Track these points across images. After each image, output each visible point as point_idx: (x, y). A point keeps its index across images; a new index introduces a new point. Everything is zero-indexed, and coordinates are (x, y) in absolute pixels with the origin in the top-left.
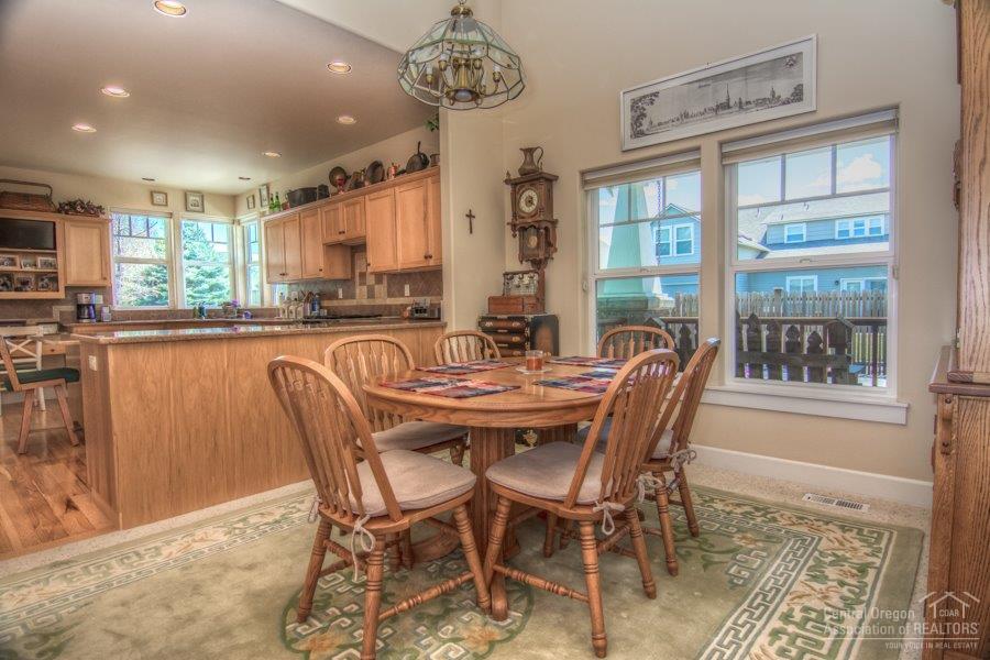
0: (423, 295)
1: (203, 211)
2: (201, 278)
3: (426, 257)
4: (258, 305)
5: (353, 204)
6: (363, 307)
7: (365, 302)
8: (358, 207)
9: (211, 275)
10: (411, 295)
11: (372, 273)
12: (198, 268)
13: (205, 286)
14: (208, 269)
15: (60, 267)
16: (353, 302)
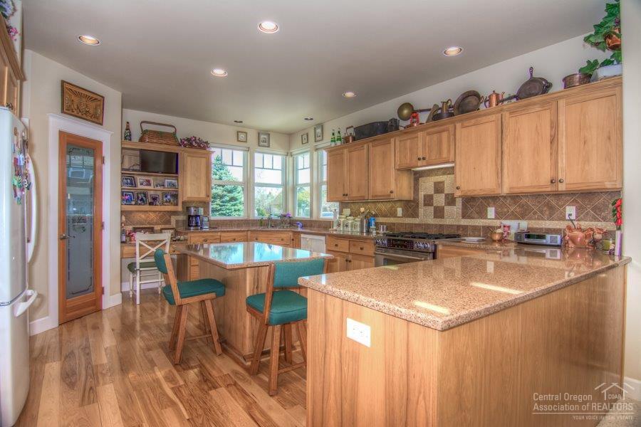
0: (516, 218)
1: (269, 147)
2: (225, 193)
3: (552, 182)
4: (308, 217)
5: (440, 132)
6: (428, 226)
7: (431, 220)
8: (445, 135)
9: (230, 192)
10: (496, 218)
11: (460, 197)
12: (223, 186)
13: (227, 198)
14: (229, 187)
15: (180, 187)
16: (416, 221)
